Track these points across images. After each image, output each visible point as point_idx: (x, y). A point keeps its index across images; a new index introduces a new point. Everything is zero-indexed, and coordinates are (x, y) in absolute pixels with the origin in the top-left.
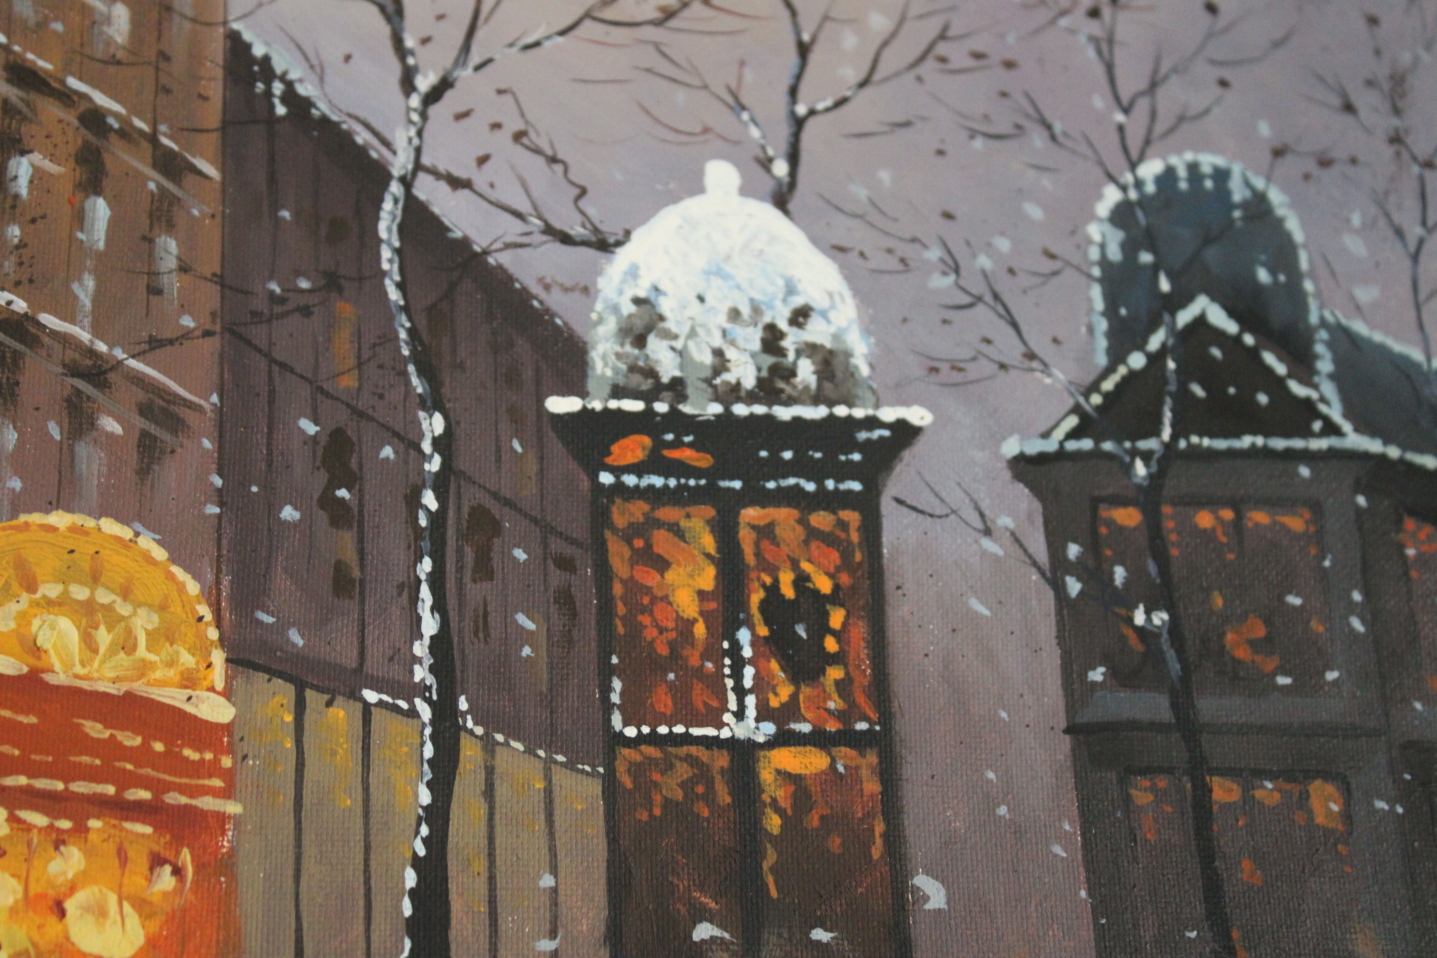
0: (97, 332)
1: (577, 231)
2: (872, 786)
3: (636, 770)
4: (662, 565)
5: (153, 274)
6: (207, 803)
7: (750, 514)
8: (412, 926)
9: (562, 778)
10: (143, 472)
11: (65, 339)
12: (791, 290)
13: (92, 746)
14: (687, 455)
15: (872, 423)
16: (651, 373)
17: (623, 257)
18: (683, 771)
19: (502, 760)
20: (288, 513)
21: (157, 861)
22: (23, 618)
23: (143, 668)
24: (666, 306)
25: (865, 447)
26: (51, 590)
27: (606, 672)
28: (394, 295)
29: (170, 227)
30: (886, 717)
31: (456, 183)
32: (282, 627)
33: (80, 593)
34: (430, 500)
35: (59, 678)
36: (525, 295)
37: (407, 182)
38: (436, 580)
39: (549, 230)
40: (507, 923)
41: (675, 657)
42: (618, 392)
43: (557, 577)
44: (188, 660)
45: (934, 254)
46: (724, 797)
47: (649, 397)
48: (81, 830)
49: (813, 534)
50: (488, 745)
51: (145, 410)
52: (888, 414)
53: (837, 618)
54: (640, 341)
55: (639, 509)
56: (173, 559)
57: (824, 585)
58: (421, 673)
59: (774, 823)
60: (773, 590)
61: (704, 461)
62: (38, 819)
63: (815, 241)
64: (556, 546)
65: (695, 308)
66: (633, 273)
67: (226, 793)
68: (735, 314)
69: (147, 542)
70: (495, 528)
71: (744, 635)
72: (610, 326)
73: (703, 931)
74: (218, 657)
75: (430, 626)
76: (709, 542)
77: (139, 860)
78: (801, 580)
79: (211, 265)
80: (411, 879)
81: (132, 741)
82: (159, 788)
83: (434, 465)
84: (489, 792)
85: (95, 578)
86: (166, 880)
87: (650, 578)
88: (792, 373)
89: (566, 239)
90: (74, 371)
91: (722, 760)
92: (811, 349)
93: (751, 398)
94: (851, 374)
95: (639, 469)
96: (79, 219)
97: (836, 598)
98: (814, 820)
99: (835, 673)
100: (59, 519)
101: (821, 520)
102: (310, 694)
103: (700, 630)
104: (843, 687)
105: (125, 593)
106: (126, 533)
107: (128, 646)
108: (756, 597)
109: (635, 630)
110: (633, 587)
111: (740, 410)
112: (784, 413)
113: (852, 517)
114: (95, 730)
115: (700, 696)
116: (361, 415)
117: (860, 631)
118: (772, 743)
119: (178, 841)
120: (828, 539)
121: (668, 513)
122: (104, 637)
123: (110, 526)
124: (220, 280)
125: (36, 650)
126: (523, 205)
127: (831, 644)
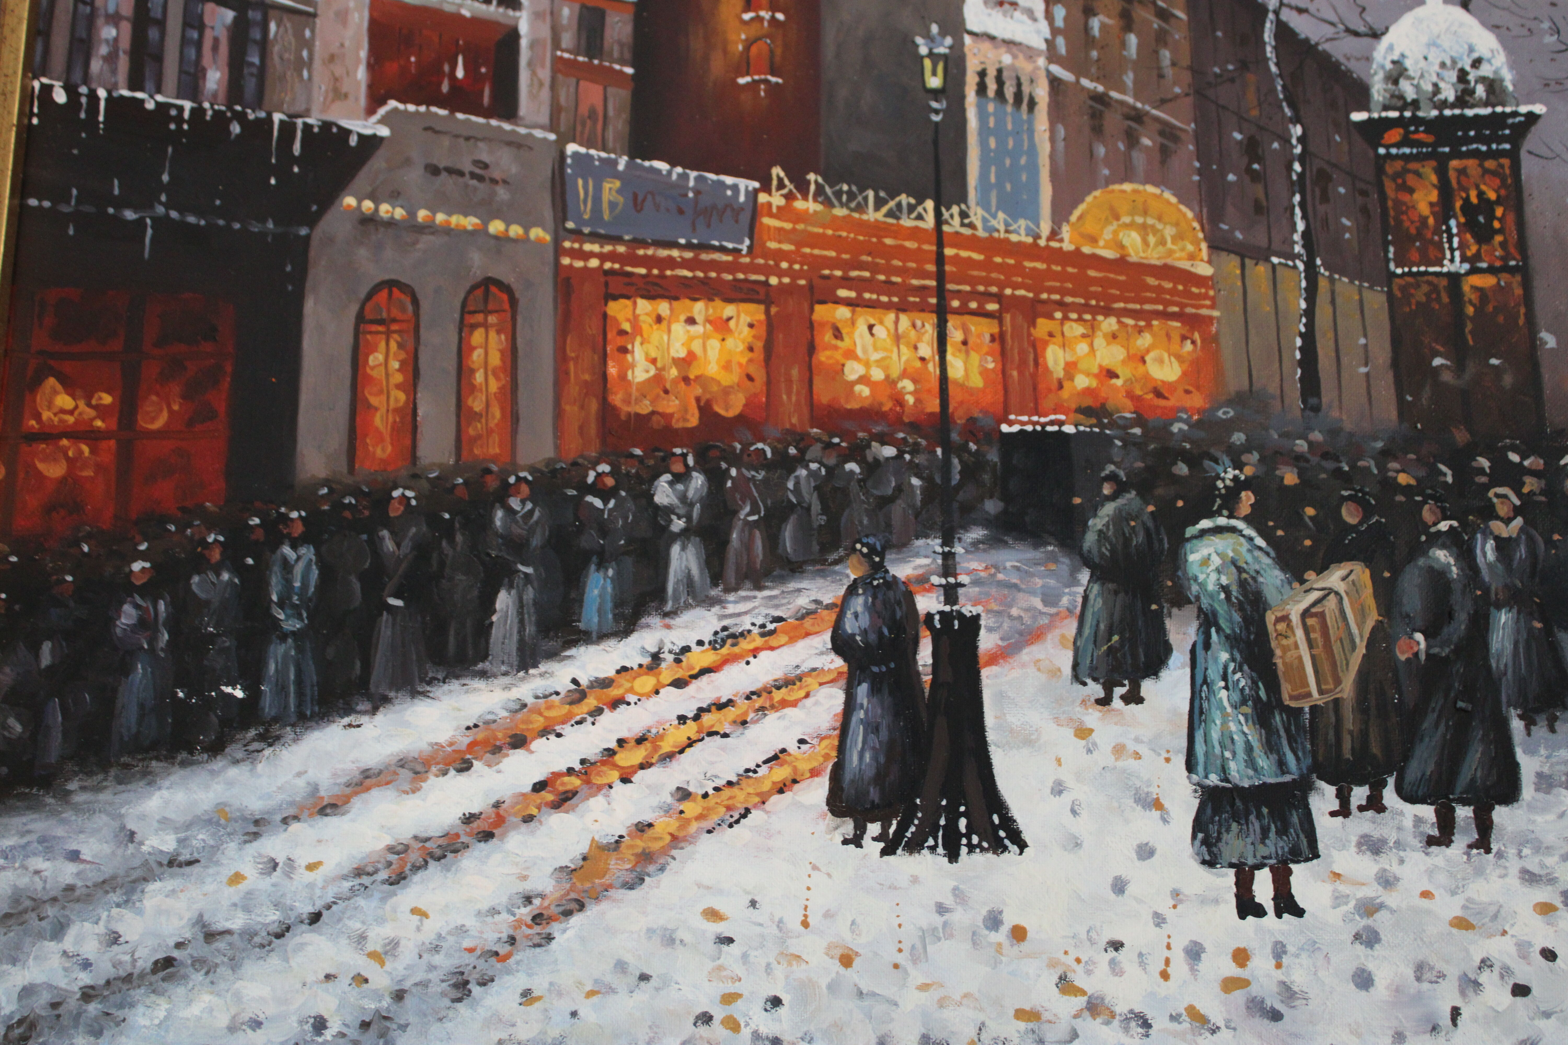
0: (1136, 97)
1: (1362, 29)
2: (1518, 291)
3: (1403, 289)
4: (1411, 191)
5: (1159, 68)
6: (1204, 312)
7: (1454, 163)
8: (1301, 363)
9: (1367, 294)
10: (1163, 162)
11: (1122, 103)
12: (1471, 50)
13: (1150, 288)
14: (1422, 137)
15: (1515, 114)
16: (1401, 97)
17: (1385, 41)
18: (1425, 288)
19: (1338, 287)
20: (1231, 177)
21: (1184, 338)
22: (1115, 233)
23: (1170, 252)
24: (1408, 63)
25: (1512, 127)
26: (1126, 219)
27: (1386, 244)
28: (1274, 69)
29: (1166, 45)
30: (1525, 258)
31: (1301, 11)
32: (1231, 231)
33: (1139, 220)
34: (1297, 167)
35: (1133, 258)
36: (1338, 64)
37: (1276, 13)
38: (1302, 204)
39: (1348, 30)
40: (1345, 360)
41: (1419, 235)
42: (1386, 108)
43: (1360, 200)
44: (1190, 248)
45: (1546, 25)
46: (1445, 299)
47: (1401, 110)
48: (1149, 326)
49: (1486, 171)
50: (1331, 280)
51: (1162, 133)
52: (1523, 109)
53: (1499, 212)
54: (1396, 82)
55: (1398, 165)
56: (1180, 202)
57: (1492, 196)
58: (1298, 249)
59: (1470, 310)
60: (1467, 200)
61: (1430, 139)
62: (1130, 322)
63: (1484, 23)
64: (1359, 184)
65: (1423, 64)
66: (1391, 48)
67: (1213, 307)
68: (1443, 65)
69: (1168, 195)
70: (1329, 178)
71: (1453, 223)
72: (1380, 76)
73: (1437, 362)
74: (1204, 246)
75: (1301, 226)
76: (1434, 178)
77: (1176, 338)
78: (1481, 194)
79: (1187, 62)
80: (1299, 342)
81: (1168, 285)
82: (1182, 306)
83: (1298, 150)
84: (1333, 302)
85: (1145, 213)
86: (1188, 346)
87: (1405, 197)
88: (1473, 92)
89: (1356, 34)
90: (1127, 117)
91: (1444, 282)
92: (1482, 80)
93: (1453, 106)
94: (1504, 90)
95: (1398, 145)
96: (1123, 45)
97: (1499, 202)
98: (1490, 308)
99: (1499, 238)
100: (1127, 187)
101: (1490, 164)
102: (1248, 261)
103: (1431, 221)
104: (1503, 245)
105: (1160, 219)
106: (1157, 191)
107: (1162, 242)
108: (1458, 204)
109: (1399, 222)
110: (1397, 203)
111: (1447, 112)
112: (1469, 113)
113: (1506, 162)
114: (1152, 281)
115: (1432, 253)
116: (1261, 128)
117: (1511, 218)
118: (1469, 273)
119: (1192, 329)
120: (1494, 173)
121: (1413, 166)
122: (1152, 239)
123: (1150, 189)
124: (1191, 68)
125: (1122, 247)
126: (1333, 18)
127: (1496, 225)
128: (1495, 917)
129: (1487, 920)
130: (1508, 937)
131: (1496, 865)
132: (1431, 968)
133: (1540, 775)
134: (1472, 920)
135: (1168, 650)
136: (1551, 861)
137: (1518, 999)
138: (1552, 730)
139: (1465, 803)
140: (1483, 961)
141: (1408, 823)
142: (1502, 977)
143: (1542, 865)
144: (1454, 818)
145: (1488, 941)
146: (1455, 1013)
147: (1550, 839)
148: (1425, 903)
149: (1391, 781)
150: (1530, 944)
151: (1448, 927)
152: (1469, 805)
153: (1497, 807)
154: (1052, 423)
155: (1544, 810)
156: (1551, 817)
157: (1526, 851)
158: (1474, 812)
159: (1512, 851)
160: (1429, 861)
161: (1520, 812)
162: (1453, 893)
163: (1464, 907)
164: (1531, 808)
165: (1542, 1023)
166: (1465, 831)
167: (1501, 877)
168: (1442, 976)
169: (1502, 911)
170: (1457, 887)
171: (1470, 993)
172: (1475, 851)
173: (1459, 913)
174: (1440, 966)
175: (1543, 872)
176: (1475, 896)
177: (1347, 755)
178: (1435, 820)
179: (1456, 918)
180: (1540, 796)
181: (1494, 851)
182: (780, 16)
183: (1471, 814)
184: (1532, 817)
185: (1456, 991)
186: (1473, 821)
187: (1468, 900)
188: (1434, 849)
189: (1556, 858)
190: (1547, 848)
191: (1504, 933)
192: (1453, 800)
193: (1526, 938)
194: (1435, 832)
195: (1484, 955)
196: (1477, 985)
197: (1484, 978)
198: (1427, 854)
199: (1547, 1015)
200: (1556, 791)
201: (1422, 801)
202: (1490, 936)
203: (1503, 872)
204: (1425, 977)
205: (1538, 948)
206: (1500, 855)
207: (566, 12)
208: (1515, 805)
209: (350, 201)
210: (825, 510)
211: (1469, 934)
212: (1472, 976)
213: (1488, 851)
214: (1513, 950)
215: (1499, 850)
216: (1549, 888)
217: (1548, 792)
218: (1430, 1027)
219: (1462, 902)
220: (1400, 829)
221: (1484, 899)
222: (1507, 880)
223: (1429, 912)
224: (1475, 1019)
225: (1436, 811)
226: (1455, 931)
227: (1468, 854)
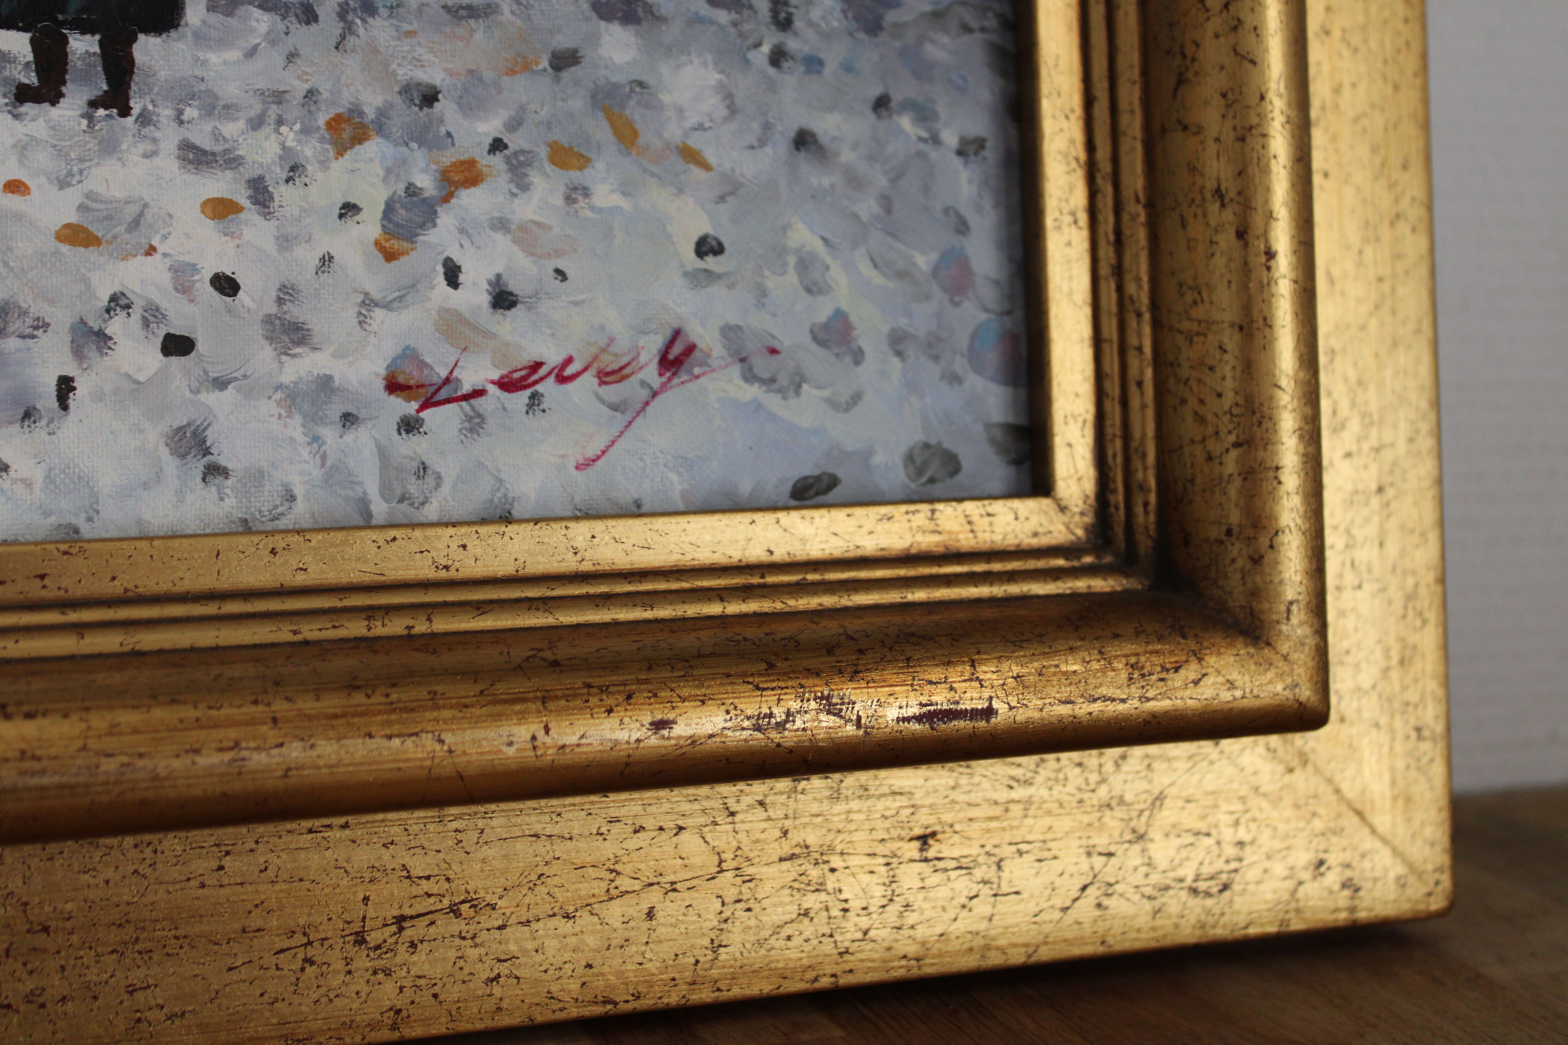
128: (136, 223)
129: (121, 229)
130: (157, 257)
131: (140, 137)
132: (23, 313)
134: (93, 229)
136: (231, 129)
137: (173, 359)
139: (85, 29)
140: (114, 298)
142: (146, 324)
143: (217, 136)
144: (66, 55)
145: (122, 265)
146: (65, 386)
147: (231, 91)
148: (12, 200)
150: (194, 268)
151: (53, 243)
152: (93, 33)
153: (141, 37)
155: (222, 43)
156: (233, 55)
157: (190, 113)
158: (101, 44)
159: (166, 113)
160: (20, 129)
161: (181, 45)
162: (63, 184)
163: (82, 208)
164: (199, 38)
165: (212, 398)
166: (85, 78)
167: (145, 156)
168: (42, 325)
169: (149, 214)
170: (70, 174)
171: (92, 353)
172: (101, 112)
173: (73, 218)
174: (38, 308)
175: (218, 149)
176: (101, 190)
178: (30, 57)
179: (67, 226)
180: (216, 19)
181: (135, 112)
183: (96, 49)
184: (201, 55)
185: (67, 349)
186: (99, 60)
187: (89, 195)
188: (28, 108)
189: (241, 124)
190: (227, 107)
191: (151, 250)
192: (64, 24)
193: (187, 259)
194: (31, 79)
195: (117, 288)
196: (102, 339)
197: (115, 327)
198: (16, 117)
199: (221, 384)
200: (242, 10)
202: (127, 255)
203: (150, 147)
204: (11, 328)
205: (208, 275)
206: (145, 119)
208: (173, 34)
211: (91, 254)
212: (95, 324)
213: (125, 112)
214: (165, 278)
215: (144, 109)
216: (229, 174)
217: (229, 14)
218: (21, 412)
219: (79, 199)
221: (119, 194)
222: (157, 161)
223: (19, 217)
224: (98, 396)
225: (33, 42)
226: (64, 248)
227: (89, 117)
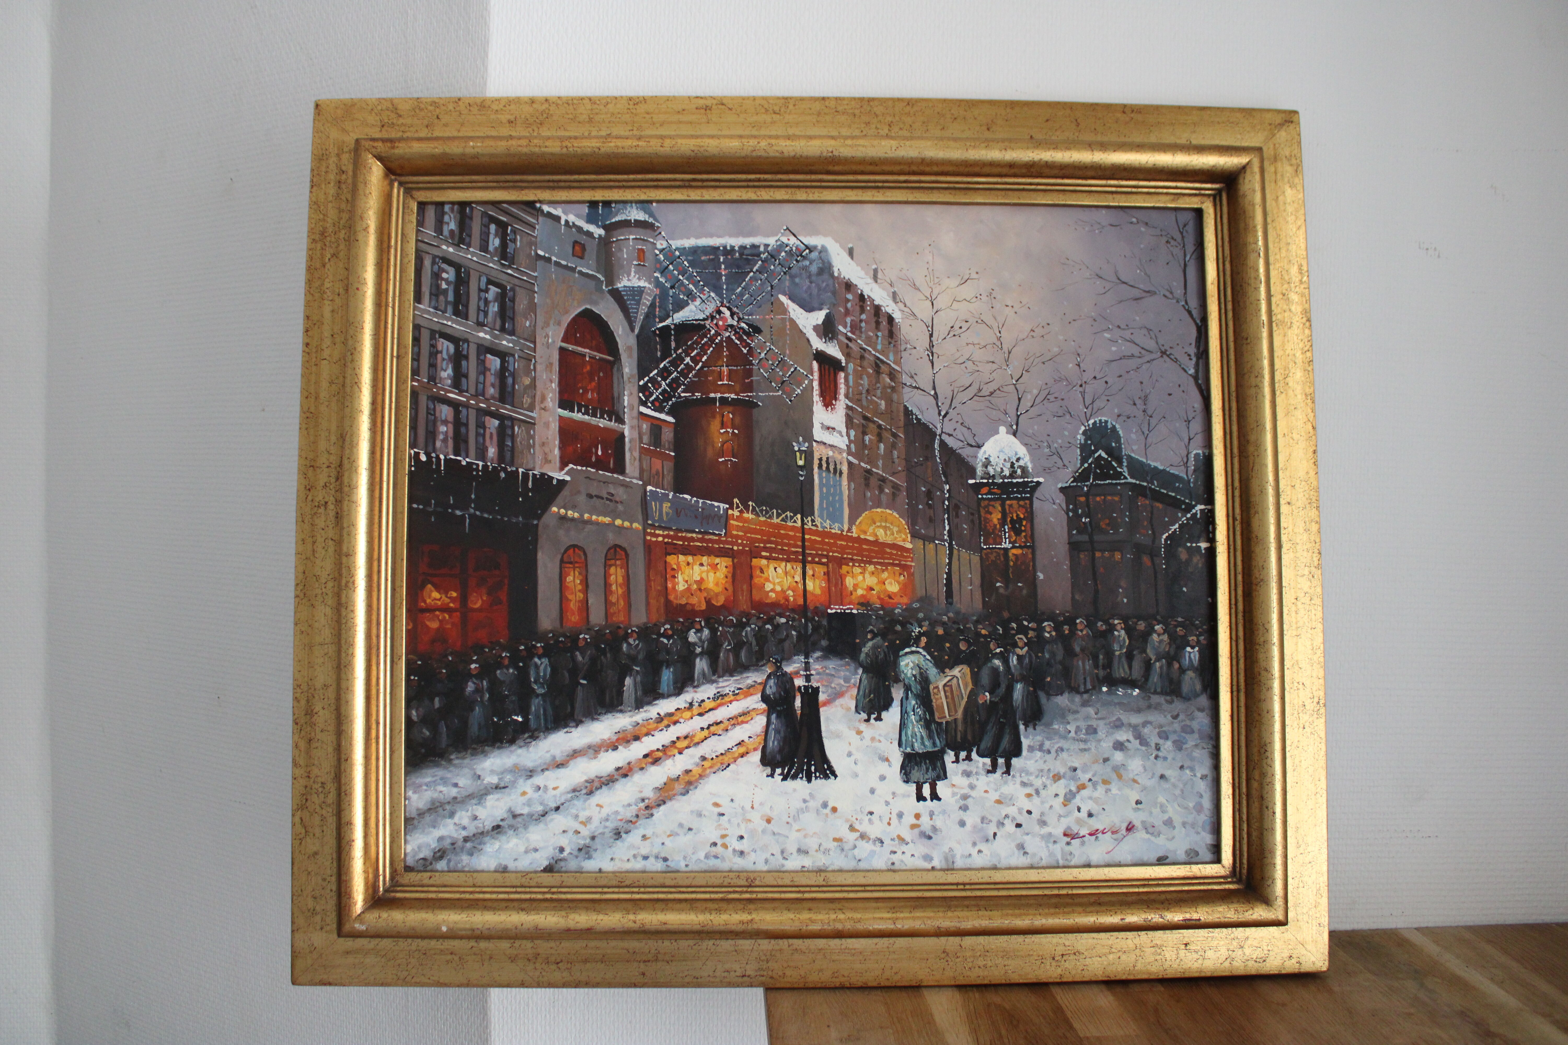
0: (883, 471)
1: (974, 444)
2: (1030, 556)
3: (986, 554)
4: (991, 513)
5: (893, 459)
6: (909, 563)
7: (1008, 502)
8: (946, 585)
9: (972, 556)
10: (893, 500)
11: (877, 474)
12: (1016, 454)
13: (888, 553)
14: (996, 491)
15: (1032, 482)
16: (989, 474)
17: (983, 449)
18: (995, 554)
19: (961, 553)
20: (920, 507)
21: (900, 574)
22: (874, 530)
23: (896, 538)
24: (991, 459)
25: (1030, 487)
26: (878, 524)
27: (980, 535)
28: (938, 460)
29: (895, 449)
30: (1033, 542)
31: (950, 435)
32: (920, 529)
33: (884, 524)
34: (947, 503)
35: (881, 540)
36: (964, 459)
37: (940, 436)
38: (948, 519)
39: (968, 444)
40: (963, 584)
41: (993, 533)
42: (982, 478)
43: (971, 517)
44: (904, 536)
45: (1046, 444)
46: (1002, 559)
47: (988, 479)
48: (887, 569)
49: (1020, 506)
50: (958, 550)
51: (893, 487)
52: (1035, 480)
53: (1024, 523)
54: (986, 467)
55: (986, 502)
56: (900, 517)
57: (1022, 516)
58: (946, 537)
59: (1011, 564)
60: (1012, 518)
61: (999, 492)
62: (879, 567)
63: (1021, 443)
64: (971, 510)
65: (997, 459)
66: (985, 452)
67: (912, 561)
68: (1005, 460)
69: (895, 514)
70: (959, 508)
71: (1006, 527)
72: (981, 464)
73: (998, 584)
74: (909, 536)
75: (947, 528)
76: (1000, 508)
77: (897, 574)
78: (1017, 515)
79: (904, 457)
80: (945, 576)
81: (895, 552)
82: (900, 561)
83: (947, 496)
84: (959, 560)
85: (886, 521)
86: (902, 578)
87: (988, 516)
88: (1016, 472)
89: (971, 446)
90: (879, 480)
91: (1002, 552)
92: (1020, 467)
93: (1008, 478)
94: (1028, 471)
95: (986, 494)
96: (878, 448)
97: (1024, 519)
98: (1019, 563)
99: (1024, 534)
100: (879, 510)
101: (1022, 503)
102: (927, 543)
103: (998, 526)
104: (1025, 537)
105: (892, 524)
106: (890, 512)
107: (893, 534)
108: (1009, 519)
109: (986, 526)
110: (986, 519)
111: (1006, 480)
112: (1015, 481)
113: (1028, 502)
114: (888, 550)
115: (998, 540)
116: (933, 486)
117: (1029, 525)
118: (1012, 548)
119: (904, 571)
120: (1023, 507)
121: (992, 503)
122: (888, 533)
123: (888, 511)
124: (905, 459)
125: (876, 536)
126: (963, 439)
127: (1023, 528)
128: (1011, 799)
129: (1008, 800)
132: (987, 819)
133: (1029, 746)
134: (1002, 800)
135: (892, 700)
137: (1018, 829)
138: (1035, 729)
139: (1001, 757)
140: (1006, 815)
141: (981, 765)
142: (1012, 821)
143: (1029, 780)
145: (1008, 808)
146: (995, 834)
147: (1032, 769)
148: (986, 795)
149: (975, 749)
150: (1023, 809)
151: (994, 804)
154: (848, 609)
155: (1030, 759)
156: (1032, 762)
157: (1023, 775)
159: (1018, 775)
162: (996, 791)
163: (1000, 796)
164: (1026, 758)
165: (1025, 837)
166: (1001, 768)
167: (1013, 784)
168: (991, 821)
169: (1013, 797)
170: (998, 789)
171: (1001, 827)
173: (998, 798)
174: (990, 818)
175: (1029, 783)
176: (1004, 792)
177: (959, 739)
179: (997, 800)
182: (736, 431)
184: (1026, 762)
185: (996, 827)
187: (1001, 793)
189: (1034, 777)
190: (1031, 774)
191: (1014, 805)
193: (1021, 807)
194: (990, 768)
195: (1006, 813)
196: (1003, 824)
197: (1006, 821)
199: (1027, 834)
200: (1035, 752)
201: (986, 757)
202: (1009, 806)
204: (984, 822)
205: (1025, 810)
206: (1014, 776)
207: (645, 426)
209: (555, 509)
210: (758, 644)
211: (1001, 806)
212: (1002, 821)
213: (1009, 775)
214: (1017, 811)
216: (1031, 788)
218: (986, 840)
219: (999, 794)
220: (977, 767)
221: (1007, 793)
222: (1016, 785)
223: (987, 798)
224: (1002, 836)
226: (996, 805)
